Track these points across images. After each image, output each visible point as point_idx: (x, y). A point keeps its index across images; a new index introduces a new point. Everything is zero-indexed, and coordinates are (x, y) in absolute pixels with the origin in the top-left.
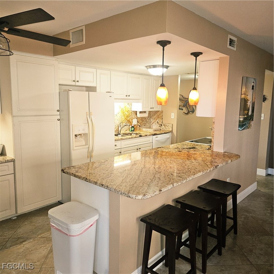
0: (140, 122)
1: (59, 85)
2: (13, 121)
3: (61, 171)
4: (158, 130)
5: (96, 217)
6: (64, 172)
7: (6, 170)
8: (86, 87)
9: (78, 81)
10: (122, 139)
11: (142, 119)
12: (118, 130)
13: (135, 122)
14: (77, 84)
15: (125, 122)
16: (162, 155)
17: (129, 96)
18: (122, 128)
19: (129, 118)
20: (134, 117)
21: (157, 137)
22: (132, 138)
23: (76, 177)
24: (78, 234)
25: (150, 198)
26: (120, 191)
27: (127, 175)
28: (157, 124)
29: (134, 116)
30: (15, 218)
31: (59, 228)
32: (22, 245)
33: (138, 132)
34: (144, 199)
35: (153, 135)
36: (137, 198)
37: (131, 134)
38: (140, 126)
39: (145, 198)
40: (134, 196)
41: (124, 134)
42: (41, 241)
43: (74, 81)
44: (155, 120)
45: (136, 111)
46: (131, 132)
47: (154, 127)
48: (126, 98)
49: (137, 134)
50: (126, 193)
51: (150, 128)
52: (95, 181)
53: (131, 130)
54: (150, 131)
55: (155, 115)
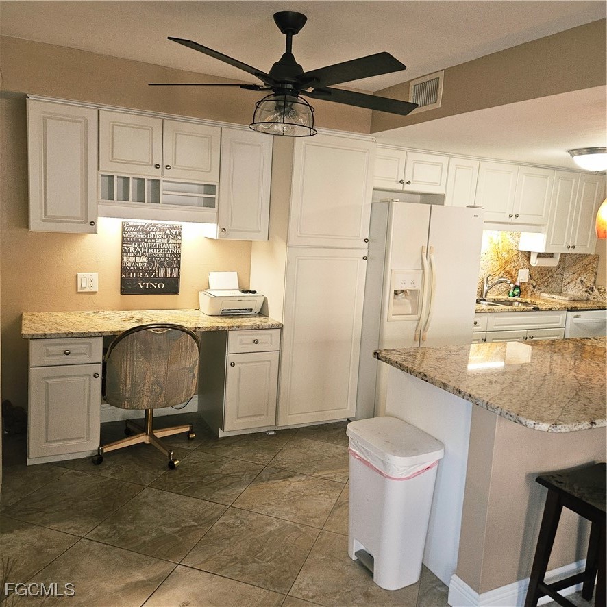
0: (536, 278)
1: (374, 189)
2: (287, 256)
3: (372, 354)
4: (581, 301)
5: (437, 455)
6: (378, 358)
7: (266, 343)
8: (422, 194)
9: (408, 183)
10: (490, 311)
11: (543, 270)
12: (482, 291)
13: (523, 276)
14: (407, 188)
15: (500, 275)
16: (594, 354)
17: (517, 216)
18: (490, 288)
19: (509, 266)
20: (522, 264)
21: (577, 316)
22: (515, 311)
23: (403, 370)
24: (404, 476)
25: (566, 432)
26: (499, 409)
27: (510, 381)
28: (581, 287)
29: (522, 261)
30: (273, 433)
31: (365, 459)
32: (288, 483)
33: (528, 300)
34: (552, 432)
35: (568, 310)
36: (537, 427)
37: (511, 303)
38: (534, 287)
39: (555, 431)
40: (532, 422)
41: (494, 301)
42: (319, 483)
43: (401, 182)
44: (576, 276)
45: (530, 253)
46: (511, 299)
47: (572, 293)
48: (509, 220)
49: (525, 304)
50: (513, 414)
51: (560, 293)
52: (445, 381)
53: (511, 294)
54: (560, 301)
55: (575, 263)
